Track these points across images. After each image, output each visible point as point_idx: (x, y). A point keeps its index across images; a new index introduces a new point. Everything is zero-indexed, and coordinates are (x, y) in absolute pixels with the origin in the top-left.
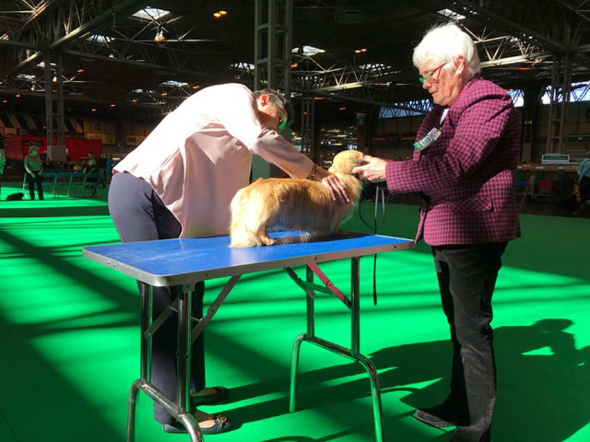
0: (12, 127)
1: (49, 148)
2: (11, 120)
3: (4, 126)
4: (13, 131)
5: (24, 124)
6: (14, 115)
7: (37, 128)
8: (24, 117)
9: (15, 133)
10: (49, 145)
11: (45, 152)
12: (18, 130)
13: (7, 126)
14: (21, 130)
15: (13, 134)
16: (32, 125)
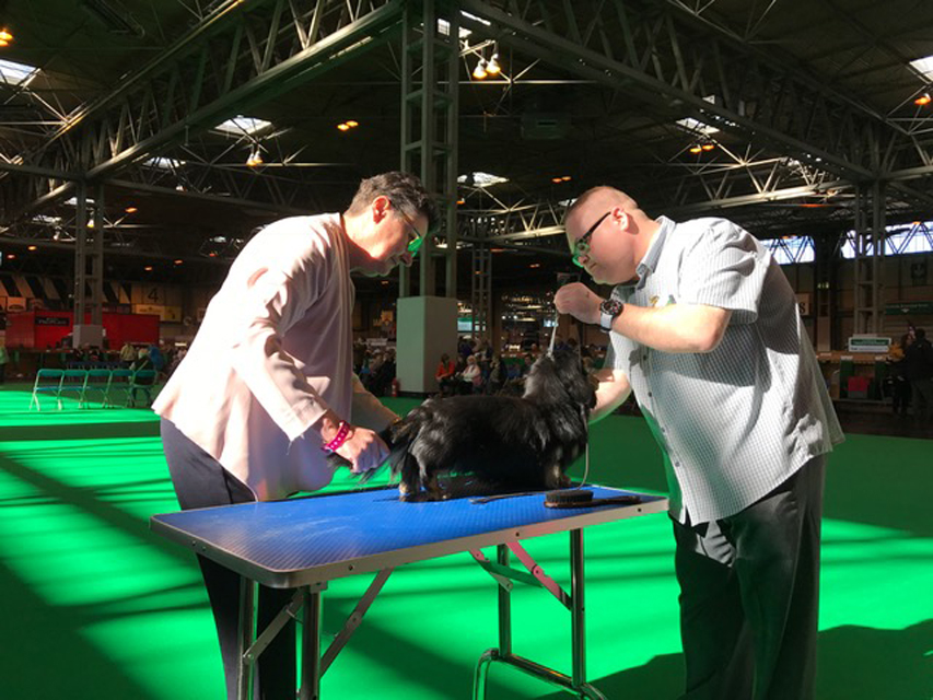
0: (19, 295)
1: (77, 328)
2: (18, 285)
3: (6, 294)
4: (21, 302)
5: (38, 292)
6: (23, 278)
7: (58, 298)
8: (40, 280)
9: (24, 305)
10: (77, 324)
11: (70, 334)
12: (28, 300)
13: (12, 295)
14: (32, 301)
15: (21, 307)
16: (51, 292)
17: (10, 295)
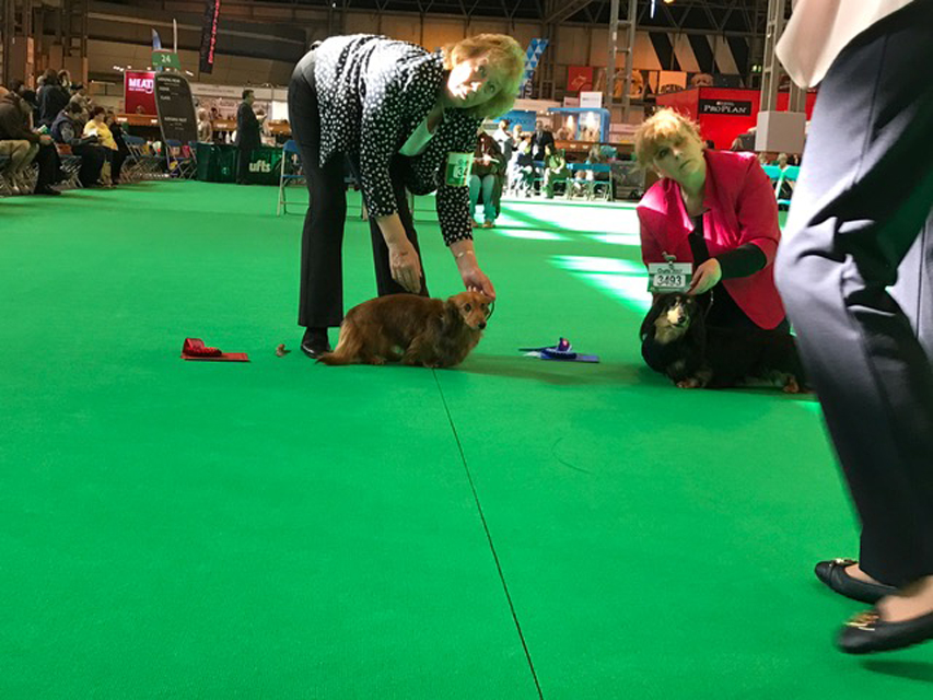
0: (677, 68)
1: (763, 117)
2: (677, 51)
3: (659, 67)
4: (678, 79)
5: (706, 61)
6: (685, 37)
7: (737, 72)
8: (710, 39)
9: (683, 85)
10: (765, 109)
11: (751, 130)
12: (690, 76)
13: (666, 67)
15: (678, 89)
16: (725, 61)
17: (664, 69)
